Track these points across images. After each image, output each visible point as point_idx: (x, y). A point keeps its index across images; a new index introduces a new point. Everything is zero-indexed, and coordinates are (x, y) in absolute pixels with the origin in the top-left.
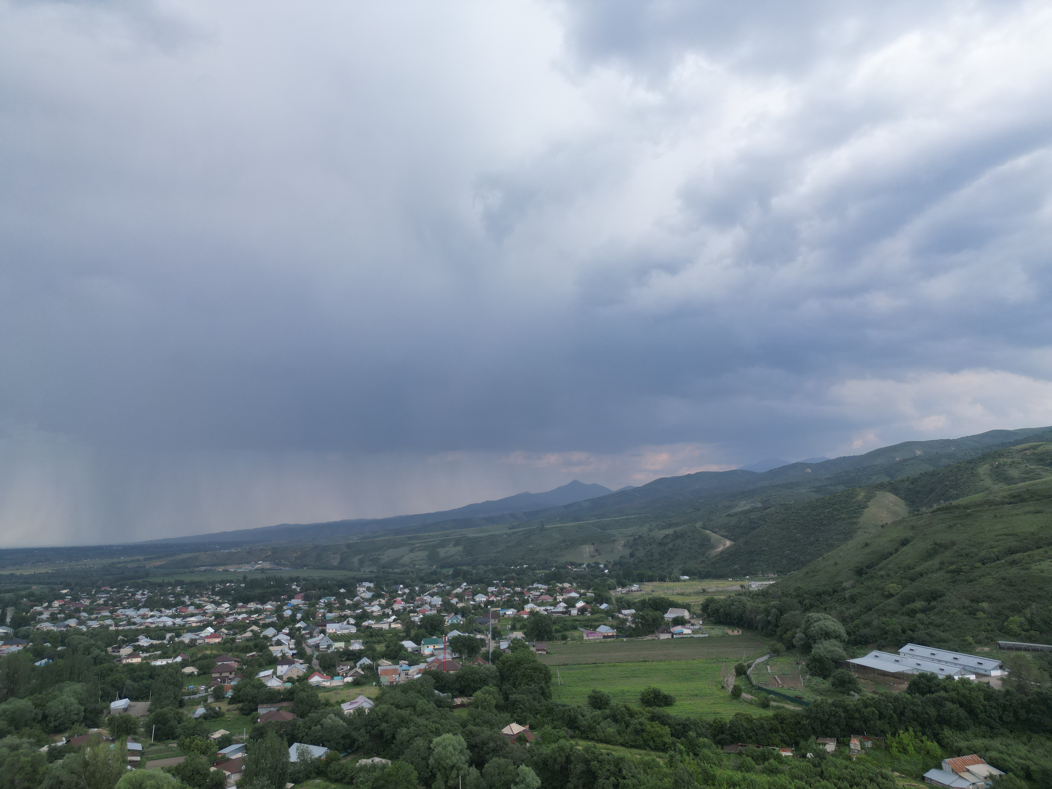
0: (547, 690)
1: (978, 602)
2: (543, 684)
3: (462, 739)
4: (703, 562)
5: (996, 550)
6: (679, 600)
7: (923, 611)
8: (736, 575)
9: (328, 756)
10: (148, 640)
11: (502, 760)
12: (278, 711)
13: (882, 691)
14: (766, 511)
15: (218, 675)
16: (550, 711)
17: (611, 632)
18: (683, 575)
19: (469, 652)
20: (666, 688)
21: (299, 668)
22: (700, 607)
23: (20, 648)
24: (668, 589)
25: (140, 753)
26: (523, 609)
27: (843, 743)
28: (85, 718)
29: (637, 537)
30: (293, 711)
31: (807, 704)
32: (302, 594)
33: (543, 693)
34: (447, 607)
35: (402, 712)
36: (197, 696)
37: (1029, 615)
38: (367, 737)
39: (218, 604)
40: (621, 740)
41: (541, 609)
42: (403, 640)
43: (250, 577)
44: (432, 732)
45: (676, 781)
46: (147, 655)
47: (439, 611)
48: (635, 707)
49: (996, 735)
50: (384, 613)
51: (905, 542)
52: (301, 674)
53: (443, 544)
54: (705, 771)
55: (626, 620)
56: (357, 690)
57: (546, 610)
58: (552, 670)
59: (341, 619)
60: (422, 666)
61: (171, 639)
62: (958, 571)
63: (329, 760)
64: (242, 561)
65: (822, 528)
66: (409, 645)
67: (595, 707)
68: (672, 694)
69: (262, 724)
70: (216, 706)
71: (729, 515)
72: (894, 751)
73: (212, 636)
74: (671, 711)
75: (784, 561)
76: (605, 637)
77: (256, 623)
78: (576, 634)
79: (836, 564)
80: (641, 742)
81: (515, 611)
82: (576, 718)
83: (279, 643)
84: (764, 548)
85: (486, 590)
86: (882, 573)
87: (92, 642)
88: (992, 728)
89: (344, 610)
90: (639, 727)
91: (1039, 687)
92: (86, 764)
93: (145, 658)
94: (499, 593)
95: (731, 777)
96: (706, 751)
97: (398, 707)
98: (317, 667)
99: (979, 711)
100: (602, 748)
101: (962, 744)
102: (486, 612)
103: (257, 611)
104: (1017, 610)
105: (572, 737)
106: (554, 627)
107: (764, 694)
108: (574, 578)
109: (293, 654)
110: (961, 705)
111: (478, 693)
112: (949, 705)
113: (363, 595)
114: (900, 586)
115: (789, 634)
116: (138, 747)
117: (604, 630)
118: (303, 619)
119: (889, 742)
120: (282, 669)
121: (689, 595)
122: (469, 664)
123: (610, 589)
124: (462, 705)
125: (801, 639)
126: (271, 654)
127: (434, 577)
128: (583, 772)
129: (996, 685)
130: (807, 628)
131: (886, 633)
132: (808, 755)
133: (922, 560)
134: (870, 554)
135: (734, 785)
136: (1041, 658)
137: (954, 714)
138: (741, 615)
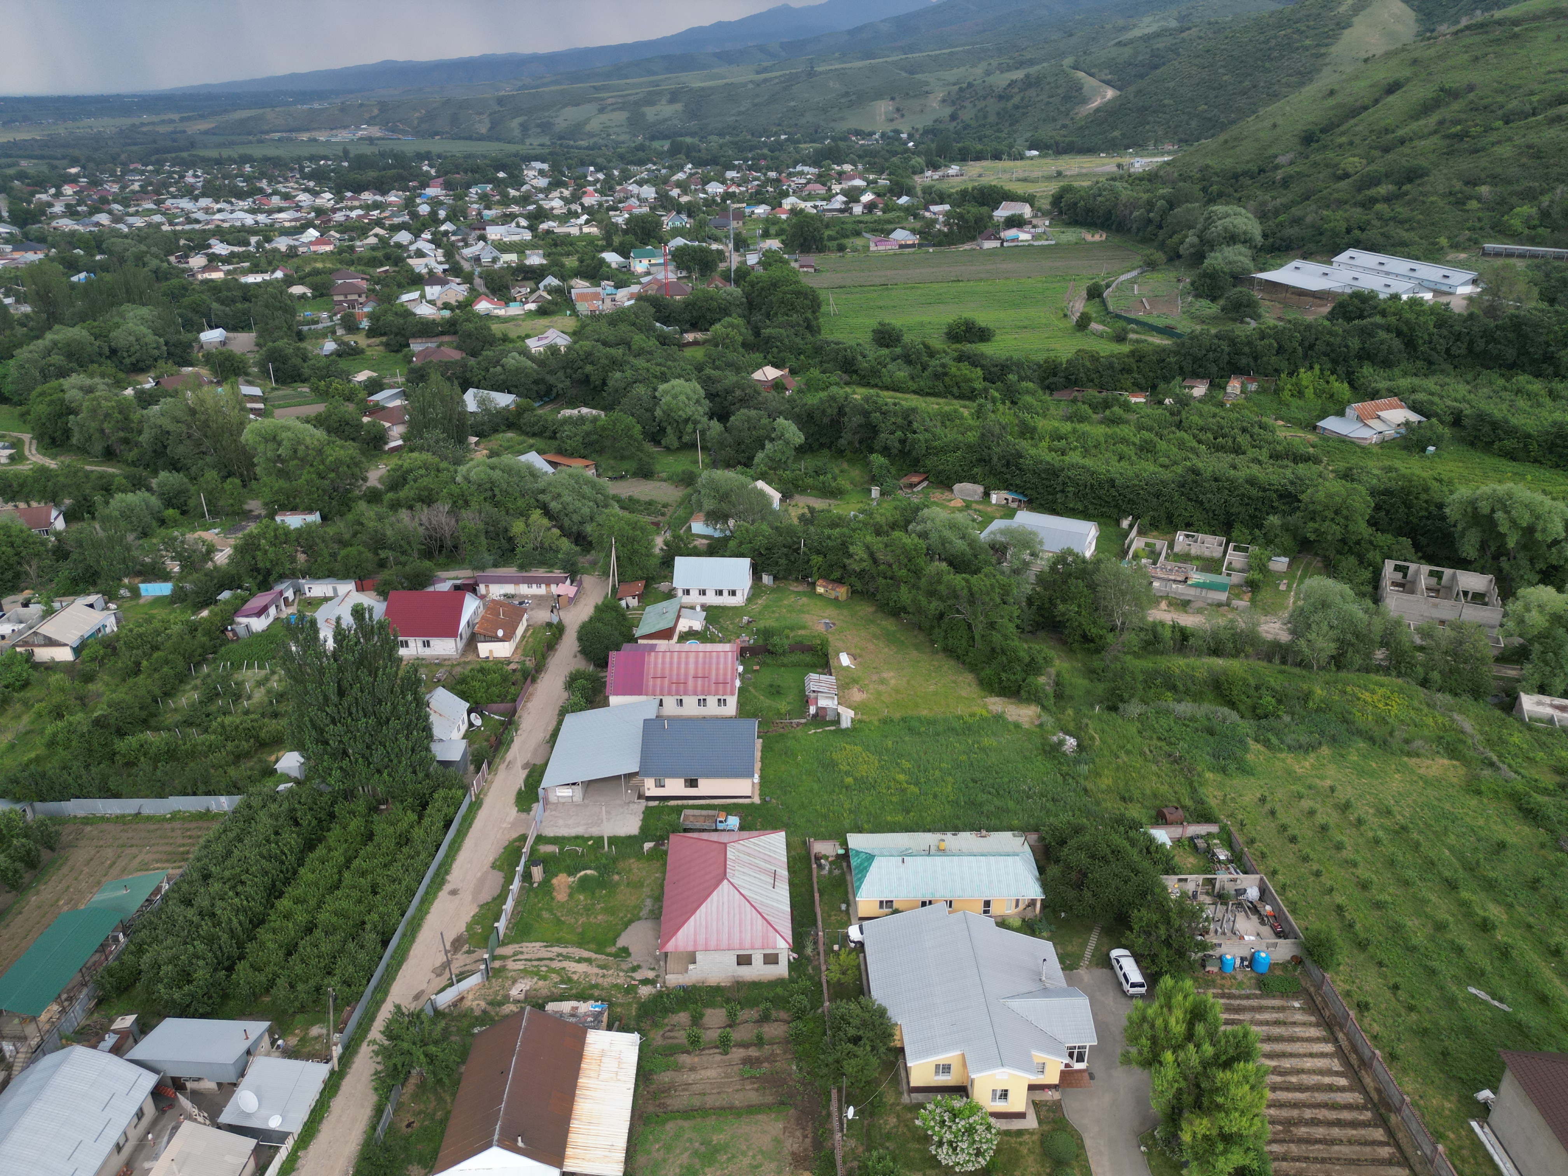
0: (814, 323)
1: (1475, 185)
2: (809, 315)
3: (698, 387)
4: (1064, 126)
5: (1535, 99)
6: (1019, 188)
7: (1387, 199)
8: (1113, 147)
9: (518, 406)
10: (225, 246)
11: (753, 413)
12: (439, 347)
13: (1291, 316)
14: (1184, 35)
15: (342, 298)
16: (818, 350)
17: (912, 239)
18: (1030, 149)
19: (701, 269)
20: (982, 318)
21: (457, 291)
22: (1050, 199)
23: (40, 256)
24: (1004, 171)
25: (263, 399)
26: (780, 205)
27: (1217, 385)
28: (170, 354)
29: (964, 85)
30: (459, 348)
31: (1179, 336)
32: (441, 180)
33: (809, 327)
34: (664, 202)
35: (612, 351)
36: (320, 326)
37: (1545, 204)
38: (568, 383)
39: (316, 194)
40: (915, 386)
41: (807, 206)
42: (602, 251)
43: (353, 151)
44: (656, 377)
45: (983, 435)
46: (231, 267)
47: (653, 208)
48: (937, 343)
49: (1434, 373)
50: (569, 210)
51: (1392, 88)
52: (461, 298)
53: (650, 100)
54: (1023, 423)
55: (935, 221)
56: (543, 321)
57: (815, 207)
58: (823, 295)
59: (506, 219)
60: (635, 289)
61: (259, 245)
62: (1460, 137)
63: (520, 411)
64: (334, 126)
65: (1267, 65)
66: (612, 258)
67: (881, 345)
68: (991, 326)
69: (419, 364)
70: (351, 339)
71: (1119, 44)
72: (1286, 395)
73: (317, 242)
74: (986, 349)
75: (1194, 124)
76: (902, 246)
77: (379, 223)
78: (859, 242)
79: (1275, 126)
80: (941, 388)
81: (768, 208)
82: (854, 359)
83: (420, 254)
84: (1166, 102)
85: (723, 175)
86: (1344, 139)
87: (143, 248)
88: (1430, 363)
89: (508, 206)
90: (939, 369)
91: (1518, 308)
92: (193, 412)
93: (228, 273)
94: (744, 181)
95: (1057, 429)
96: (1028, 398)
97: (605, 344)
98: (482, 289)
99: (1421, 342)
100: (888, 397)
101: (1383, 385)
102: (725, 209)
103: (376, 206)
104: (1530, 196)
105: (847, 384)
106: (827, 233)
107: (1122, 324)
108: (860, 157)
109: (445, 271)
110: (1399, 333)
111: (717, 326)
112: (1382, 334)
113: (535, 182)
114: (1364, 161)
115: (1176, 238)
116: (256, 391)
117: (901, 235)
118: (448, 219)
119: (1281, 384)
120: (432, 291)
121: (1035, 181)
122: (702, 286)
123: (914, 173)
124: (696, 343)
125: (1192, 245)
126: (412, 270)
127: (641, 154)
128: (860, 426)
129: (1458, 305)
130: (1206, 228)
131: (1321, 234)
132: (1167, 401)
133: (1411, 117)
134: (1332, 108)
135: (1060, 438)
136: (1538, 267)
137: (1385, 347)
138: (1110, 212)
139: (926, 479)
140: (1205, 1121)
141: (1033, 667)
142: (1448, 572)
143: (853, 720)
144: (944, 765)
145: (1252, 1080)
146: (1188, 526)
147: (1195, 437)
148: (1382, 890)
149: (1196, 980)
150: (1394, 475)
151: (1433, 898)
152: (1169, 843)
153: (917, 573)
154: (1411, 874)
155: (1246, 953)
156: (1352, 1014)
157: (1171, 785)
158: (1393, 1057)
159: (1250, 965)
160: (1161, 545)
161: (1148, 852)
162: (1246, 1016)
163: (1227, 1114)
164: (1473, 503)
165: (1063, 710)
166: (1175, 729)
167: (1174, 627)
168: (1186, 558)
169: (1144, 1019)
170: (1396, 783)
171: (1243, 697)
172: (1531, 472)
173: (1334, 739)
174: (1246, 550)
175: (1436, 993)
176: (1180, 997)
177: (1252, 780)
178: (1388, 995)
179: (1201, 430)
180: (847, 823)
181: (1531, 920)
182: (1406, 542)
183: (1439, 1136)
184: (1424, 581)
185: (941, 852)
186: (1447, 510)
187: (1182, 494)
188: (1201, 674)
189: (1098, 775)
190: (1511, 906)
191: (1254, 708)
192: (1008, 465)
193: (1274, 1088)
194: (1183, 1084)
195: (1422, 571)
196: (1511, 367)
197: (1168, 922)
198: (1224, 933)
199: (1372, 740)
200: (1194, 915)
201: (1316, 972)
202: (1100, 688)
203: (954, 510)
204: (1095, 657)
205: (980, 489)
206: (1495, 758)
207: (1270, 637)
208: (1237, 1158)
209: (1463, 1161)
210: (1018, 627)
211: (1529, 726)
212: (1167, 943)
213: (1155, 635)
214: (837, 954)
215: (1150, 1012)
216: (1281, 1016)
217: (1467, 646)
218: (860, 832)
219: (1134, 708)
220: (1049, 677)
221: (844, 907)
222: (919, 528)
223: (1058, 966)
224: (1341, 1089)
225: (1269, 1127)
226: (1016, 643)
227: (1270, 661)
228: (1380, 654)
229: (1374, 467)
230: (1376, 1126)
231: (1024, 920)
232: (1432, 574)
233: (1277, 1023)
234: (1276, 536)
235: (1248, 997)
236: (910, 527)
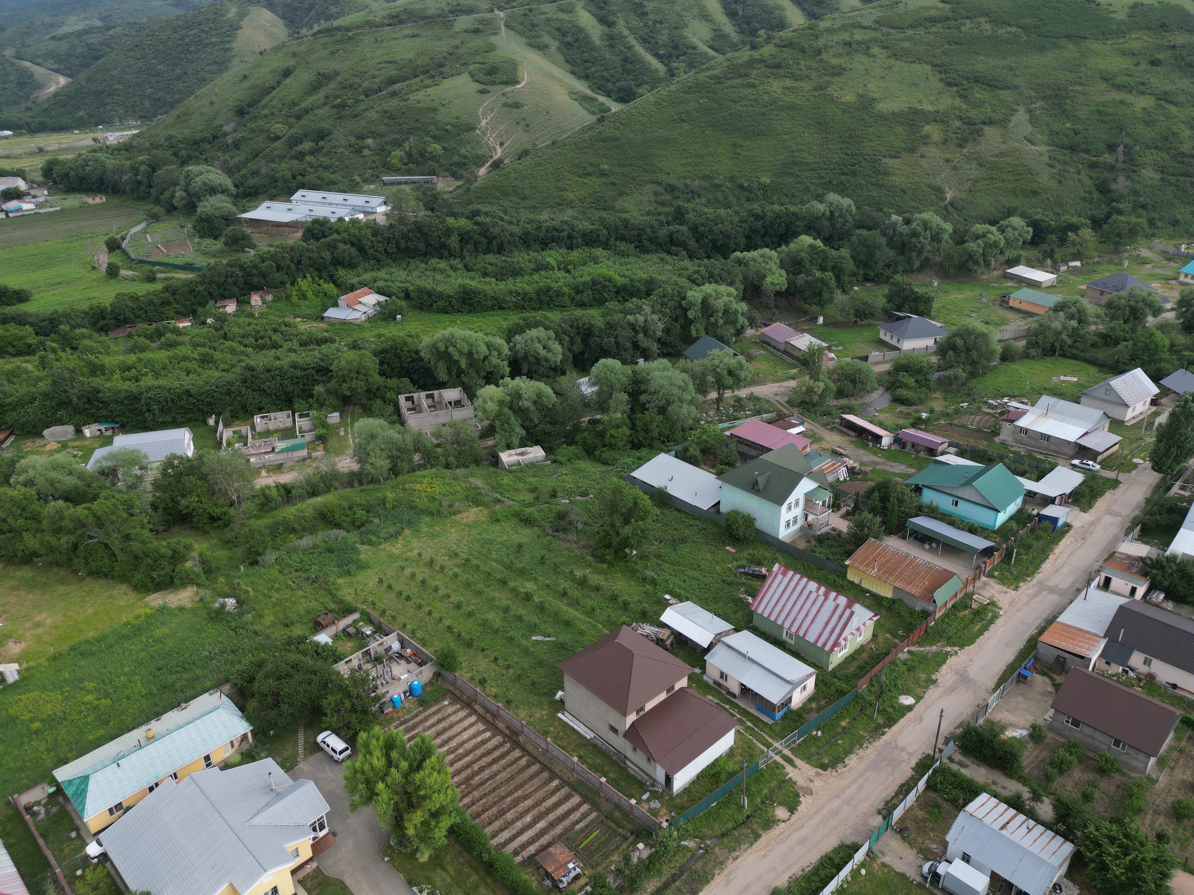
1: (363, 139)
4: (29, 109)
5: (377, 80)
6: (5, 165)
7: (312, 153)
8: (83, 125)
13: (277, 243)
14: (110, 32)
22: (40, 172)
27: (243, 302)
31: (199, 269)
37: (407, 149)
45: (54, 382)
49: (382, 267)
51: (287, 73)
54: (90, 364)
62: (343, 106)
65: (189, 57)
68: (25, 287)
71: (54, 38)
72: (295, 299)
74: (28, 308)
75: (147, 103)
79: (212, 103)
84: (116, 86)
86: (266, 111)
88: (379, 261)
91: (416, 216)
95: (123, 362)
96: (87, 342)
99: (367, 247)
101: (355, 280)
104: (397, 144)
107: (147, 267)
110: (352, 244)
112: (342, 246)
114: (286, 127)
115: (167, 194)
119: (289, 292)
121: (19, 157)
125: (182, 198)
129: (381, 220)
130: (188, 185)
131: (276, 181)
132: (209, 321)
133: (306, 94)
134: (250, 88)
135: (129, 369)
136: (417, 189)
137: (347, 254)
138: (101, 178)
139: (12, 433)
140: (419, 813)
141: (177, 557)
142: (436, 393)
143: (19, 672)
144: (126, 669)
145: (437, 768)
146: (260, 410)
147: (241, 343)
148: (468, 605)
149: (380, 724)
150: (383, 339)
151: (497, 595)
152: (330, 641)
153: (36, 518)
154: (480, 586)
155: (405, 688)
156: (478, 689)
157: (317, 600)
158: (508, 702)
159: (411, 694)
160: (245, 429)
161: (318, 654)
162: (420, 728)
163: (430, 799)
164: (434, 345)
165: (216, 580)
166: (305, 559)
167: (277, 486)
168: (267, 433)
169: (356, 771)
170: (453, 534)
171: (344, 517)
172: (460, 318)
173: (409, 522)
174: (308, 415)
175: (517, 651)
176: (374, 742)
177: (369, 571)
178: (494, 666)
179: (243, 337)
180: (48, 763)
181: (547, 582)
182: (406, 380)
183: (546, 733)
184: (425, 403)
185: (151, 739)
186: (422, 354)
187: (247, 388)
188: (309, 513)
189: (261, 616)
190: (536, 579)
191: (353, 522)
192: (89, 401)
193: (451, 764)
194: (396, 798)
195: (421, 396)
196: (425, 255)
197: (349, 695)
198: (387, 683)
199: (431, 513)
200: (364, 681)
201: (449, 676)
202: (239, 552)
203: (51, 453)
204: (226, 530)
205: (70, 429)
206: (499, 497)
207: (346, 470)
208: (446, 823)
209: (561, 739)
210: (151, 530)
211: (509, 470)
212: (354, 710)
213: (266, 497)
214: (82, 877)
215: (358, 765)
216: (440, 716)
217: (462, 435)
218: (66, 763)
219: (270, 556)
220: (194, 559)
221: (73, 834)
222: (21, 479)
223: (282, 771)
224: (489, 739)
225: (458, 790)
226: (155, 543)
227: (352, 487)
228: (417, 457)
229: (369, 336)
230: (514, 749)
231: (242, 754)
232: (428, 396)
233: (439, 721)
234: (325, 399)
235: (416, 716)
236: (12, 480)
